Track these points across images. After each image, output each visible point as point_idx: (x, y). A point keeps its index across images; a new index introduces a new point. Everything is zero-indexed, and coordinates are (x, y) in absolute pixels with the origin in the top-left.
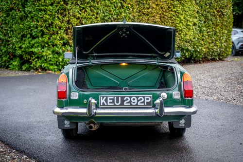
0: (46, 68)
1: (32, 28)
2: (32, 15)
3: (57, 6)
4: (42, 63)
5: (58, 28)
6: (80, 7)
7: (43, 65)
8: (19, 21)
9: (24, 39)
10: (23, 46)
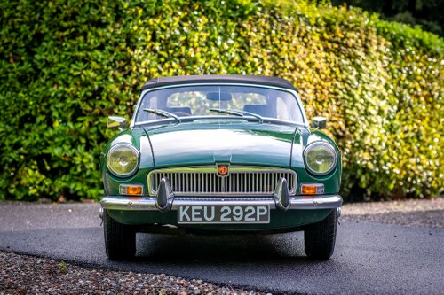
0: (80, 194)
1: (51, 101)
2: (53, 70)
3: (112, 52)
4: (70, 182)
5: (113, 100)
6: (160, 56)
7: (72, 186)
8: (17, 85)
9: (26, 126)
10: (26, 143)
